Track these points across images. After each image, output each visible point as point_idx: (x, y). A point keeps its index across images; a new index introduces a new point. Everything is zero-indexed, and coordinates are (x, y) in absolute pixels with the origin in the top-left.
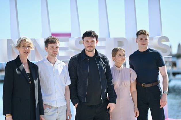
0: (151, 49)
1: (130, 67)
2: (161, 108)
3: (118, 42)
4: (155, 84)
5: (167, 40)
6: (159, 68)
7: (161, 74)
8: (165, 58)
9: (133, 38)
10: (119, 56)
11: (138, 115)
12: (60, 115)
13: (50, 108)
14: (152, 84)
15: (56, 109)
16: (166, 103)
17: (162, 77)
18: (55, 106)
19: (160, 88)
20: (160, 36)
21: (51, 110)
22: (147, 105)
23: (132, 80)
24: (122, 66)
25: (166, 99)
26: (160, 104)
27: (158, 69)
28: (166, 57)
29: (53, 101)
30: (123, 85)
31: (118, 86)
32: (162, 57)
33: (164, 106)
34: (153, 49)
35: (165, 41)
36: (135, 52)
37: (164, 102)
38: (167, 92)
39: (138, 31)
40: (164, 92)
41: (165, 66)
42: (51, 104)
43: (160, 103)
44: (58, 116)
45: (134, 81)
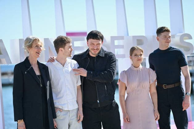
0: (172, 48)
1: (150, 67)
2: (183, 110)
3: (137, 40)
4: (176, 85)
5: (190, 37)
6: (182, 68)
7: (183, 75)
8: (188, 57)
9: (153, 36)
10: (135, 55)
11: (159, 118)
12: (72, 118)
13: (61, 112)
14: (174, 85)
15: (68, 112)
16: (189, 106)
17: (184, 77)
18: (66, 109)
19: (183, 89)
20: (182, 34)
21: (62, 113)
22: (169, 108)
23: (151, 81)
24: (141, 66)
25: (189, 101)
26: (182, 107)
27: (180, 69)
28: (189, 55)
29: (64, 104)
30: (142, 87)
31: (136, 88)
32: (184, 56)
33: (186, 109)
34: (175, 47)
35: (188, 39)
36: (155, 51)
37: (187, 104)
38: (190, 93)
39: (158, 28)
40: (186, 94)
41: (188, 66)
42: (62, 107)
43: (183, 105)
44: (71, 120)
45: (153, 82)
